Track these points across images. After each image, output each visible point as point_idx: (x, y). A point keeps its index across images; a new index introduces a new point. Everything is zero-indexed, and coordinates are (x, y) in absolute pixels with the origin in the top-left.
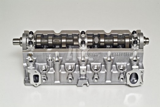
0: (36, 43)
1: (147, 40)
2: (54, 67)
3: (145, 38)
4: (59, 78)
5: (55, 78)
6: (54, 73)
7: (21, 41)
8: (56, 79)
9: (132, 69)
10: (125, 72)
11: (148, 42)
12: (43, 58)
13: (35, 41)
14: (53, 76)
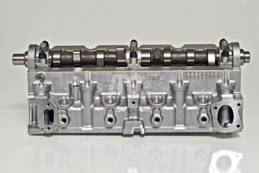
0: (53, 59)
1: (247, 55)
2: (82, 100)
3: (242, 51)
4: (90, 120)
5: (83, 119)
6: (82, 110)
7: (26, 57)
8: (84, 123)
9: (221, 99)
10: (209, 106)
11: (249, 58)
12: (62, 83)
13: (50, 57)
14: (79, 115)
